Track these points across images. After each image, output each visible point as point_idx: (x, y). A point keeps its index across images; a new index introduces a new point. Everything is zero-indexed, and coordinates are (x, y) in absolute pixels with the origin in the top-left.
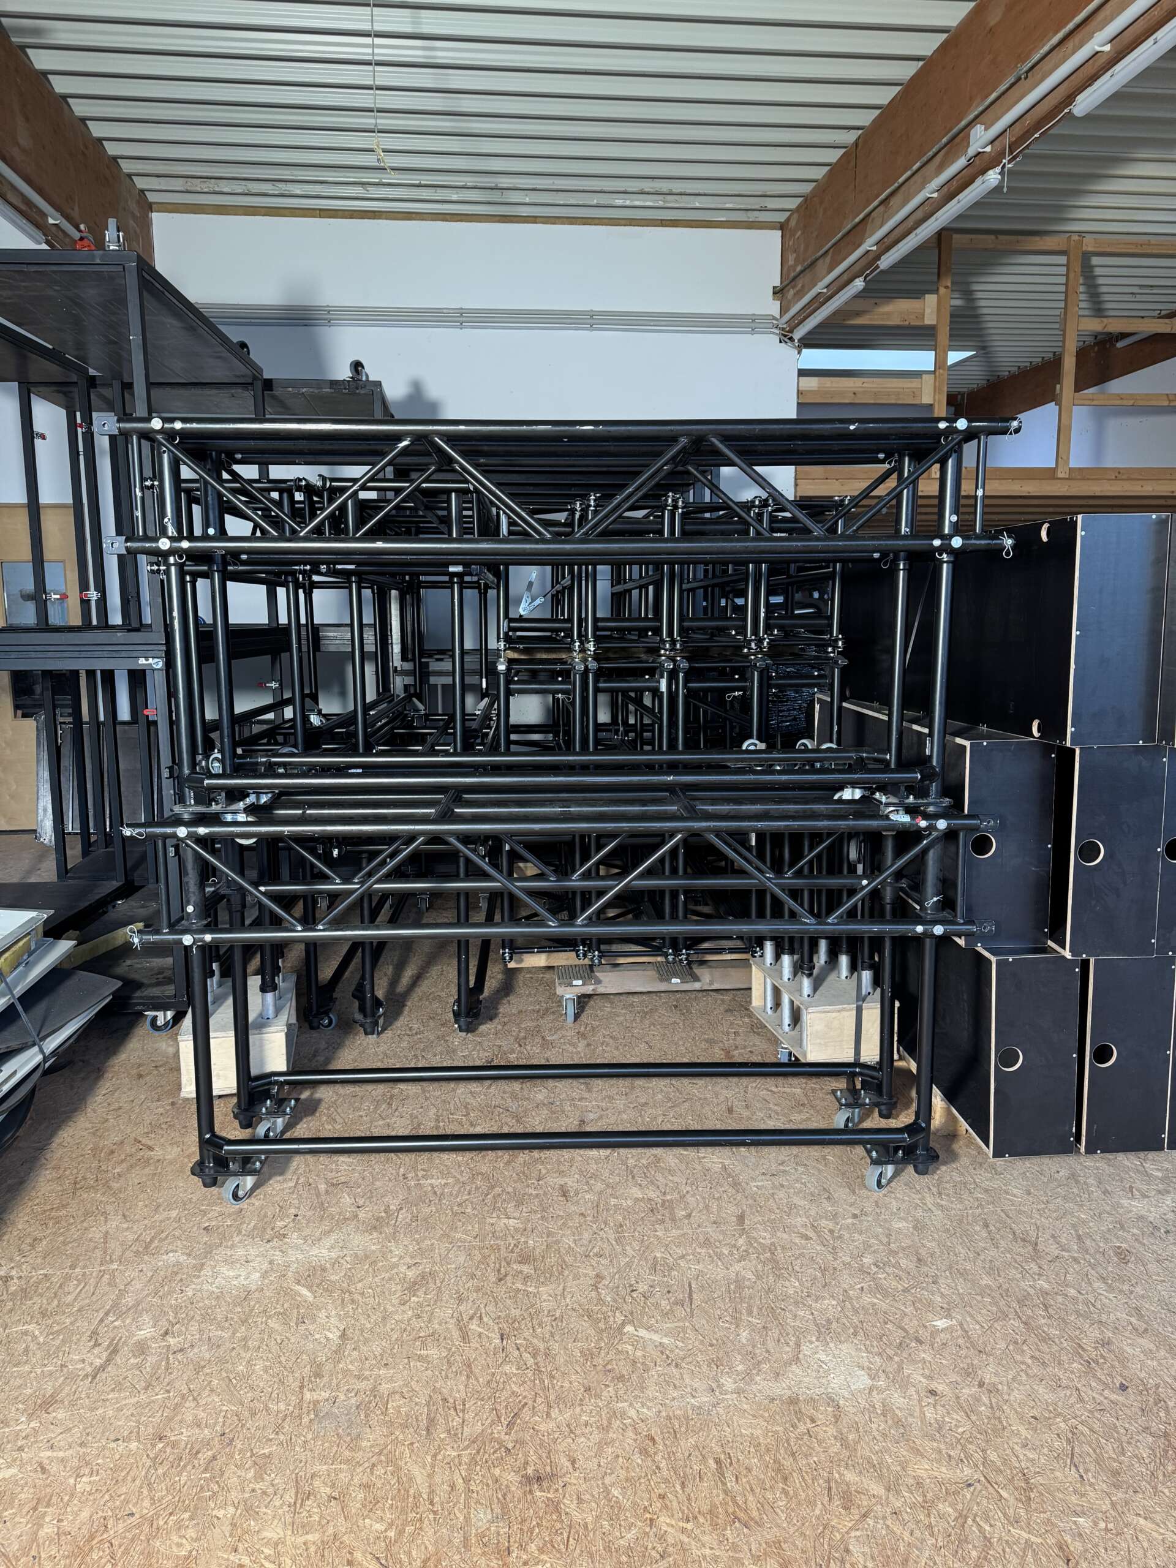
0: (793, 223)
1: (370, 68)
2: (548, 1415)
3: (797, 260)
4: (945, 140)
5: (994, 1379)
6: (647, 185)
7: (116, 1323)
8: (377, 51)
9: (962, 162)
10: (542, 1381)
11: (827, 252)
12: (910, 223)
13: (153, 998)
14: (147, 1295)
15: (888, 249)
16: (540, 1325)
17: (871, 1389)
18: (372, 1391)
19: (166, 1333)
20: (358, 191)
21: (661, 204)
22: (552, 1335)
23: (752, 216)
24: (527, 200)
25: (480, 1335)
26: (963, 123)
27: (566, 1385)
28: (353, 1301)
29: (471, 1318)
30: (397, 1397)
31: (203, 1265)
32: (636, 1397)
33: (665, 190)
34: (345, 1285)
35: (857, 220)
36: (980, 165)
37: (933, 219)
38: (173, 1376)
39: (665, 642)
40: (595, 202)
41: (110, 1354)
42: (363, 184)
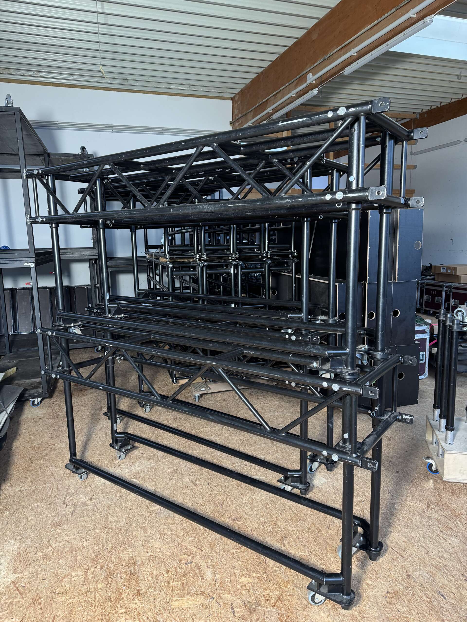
0: (237, 98)
2: (232, 502)
3: (239, 113)
4: (298, 77)
6: (184, 82)
7: (71, 498)
9: (304, 85)
10: (227, 494)
11: (251, 111)
12: (285, 104)
13: (34, 393)
15: (276, 112)
16: (219, 479)
17: (327, 482)
19: (91, 499)
20: (70, 77)
21: (188, 88)
22: (224, 481)
23: (221, 95)
24: (137, 84)
25: (201, 484)
26: (305, 72)
27: (235, 494)
28: (153, 481)
29: (196, 480)
32: (258, 494)
33: (191, 84)
35: (264, 100)
36: (311, 87)
37: (293, 103)
38: (101, 510)
39: (232, 254)
40: (164, 87)
41: (74, 507)
42: (71, 75)
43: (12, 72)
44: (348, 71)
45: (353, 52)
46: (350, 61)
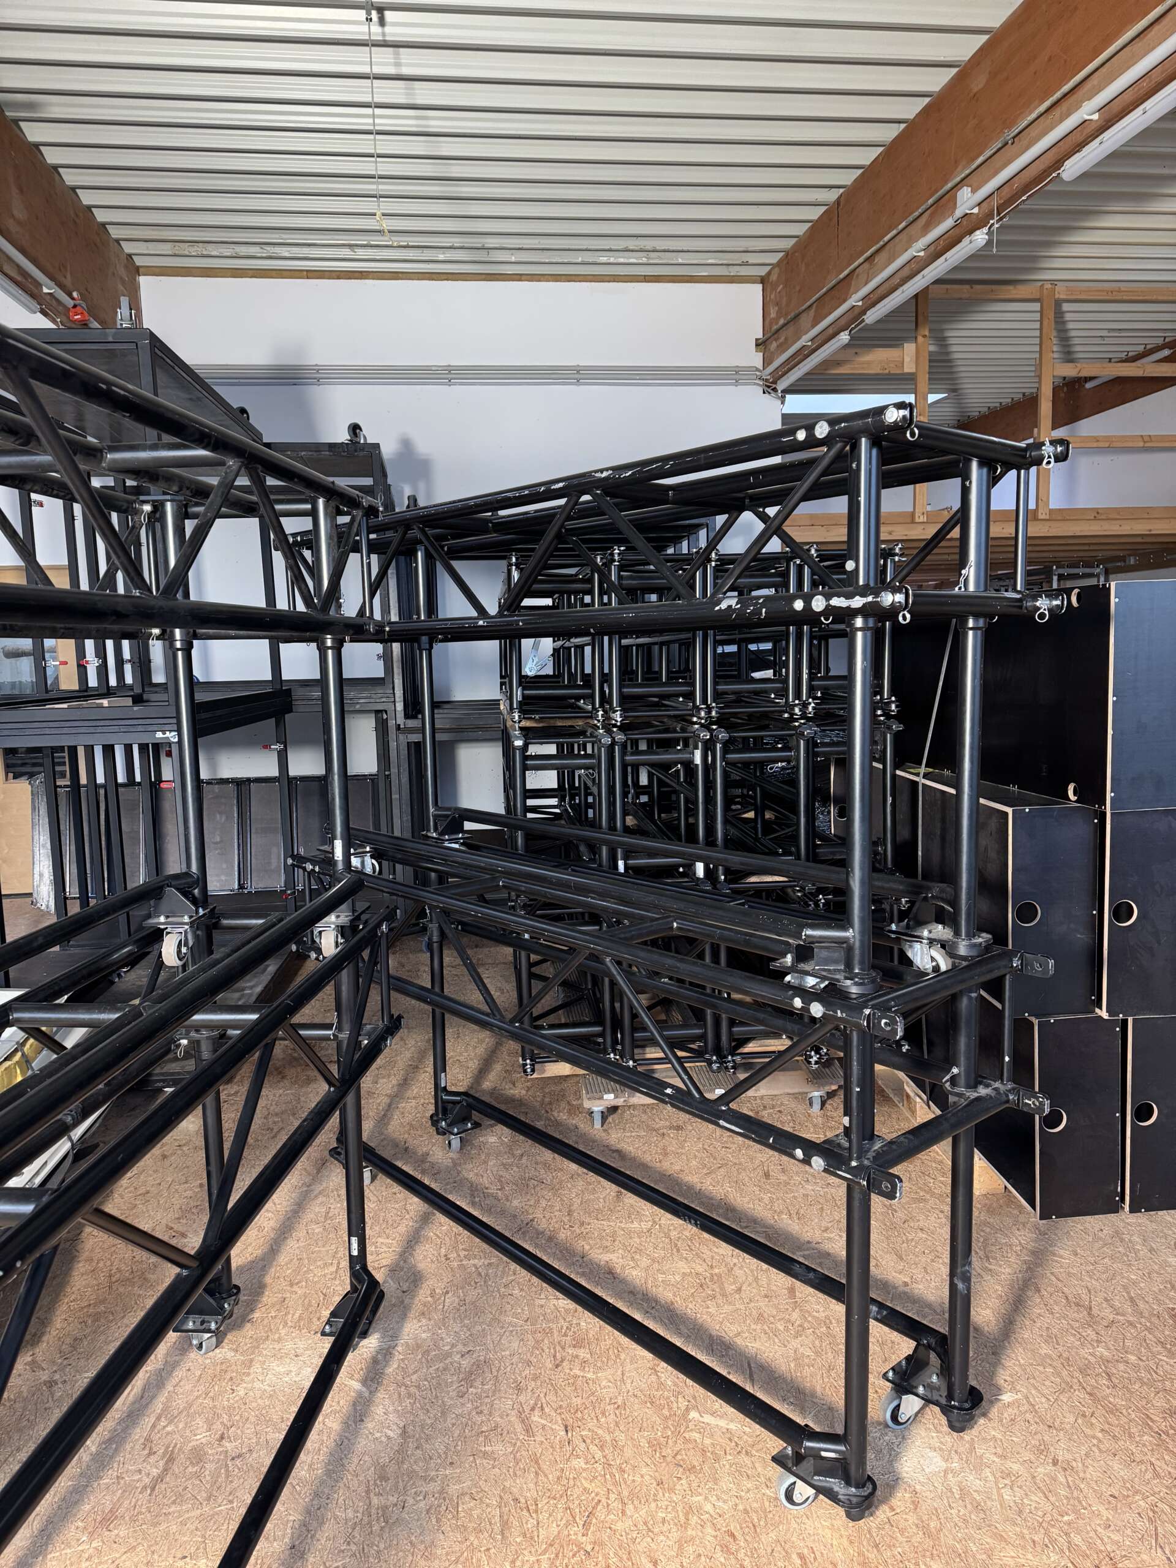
0: (774, 277)
1: (371, 137)
2: (623, 1512)
3: (780, 315)
4: (931, 201)
5: (1069, 1457)
6: (631, 244)
7: (169, 1429)
8: (377, 121)
9: (949, 223)
10: (613, 1475)
11: (810, 306)
12: (896, 280)
13: (173, 1074)
14: (198, 1397)
15: (874, 304)
16: (603, 1413)
17: (945, 1471)
18: (441, 1492)
19: (222, 1438)
20: (346, 253)
21: (644, 260)
22: (617, 1424)
23: (733, 271)
24: (513, 259)
25: (543, 1427)
26: (949, 185)
27: (638, 1479)
28: (410, 1395)
29: (533, 1409)
30: (467, 1498)
31: (251, 1361)
32: (711, 1489)
33: (649, 248)
34: (400, 1378)
35: (842, 276)
36: (967, 226)
37: (919, 276)
38: (235, 1485)
39: (699, 709)
40: (580, 260)
41: (167, 1463)
42: (350, 246)
43: (213, 250)
44: (1072, 168)
45: (1088, 111)
46: (1078, 137)
